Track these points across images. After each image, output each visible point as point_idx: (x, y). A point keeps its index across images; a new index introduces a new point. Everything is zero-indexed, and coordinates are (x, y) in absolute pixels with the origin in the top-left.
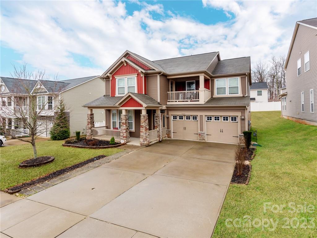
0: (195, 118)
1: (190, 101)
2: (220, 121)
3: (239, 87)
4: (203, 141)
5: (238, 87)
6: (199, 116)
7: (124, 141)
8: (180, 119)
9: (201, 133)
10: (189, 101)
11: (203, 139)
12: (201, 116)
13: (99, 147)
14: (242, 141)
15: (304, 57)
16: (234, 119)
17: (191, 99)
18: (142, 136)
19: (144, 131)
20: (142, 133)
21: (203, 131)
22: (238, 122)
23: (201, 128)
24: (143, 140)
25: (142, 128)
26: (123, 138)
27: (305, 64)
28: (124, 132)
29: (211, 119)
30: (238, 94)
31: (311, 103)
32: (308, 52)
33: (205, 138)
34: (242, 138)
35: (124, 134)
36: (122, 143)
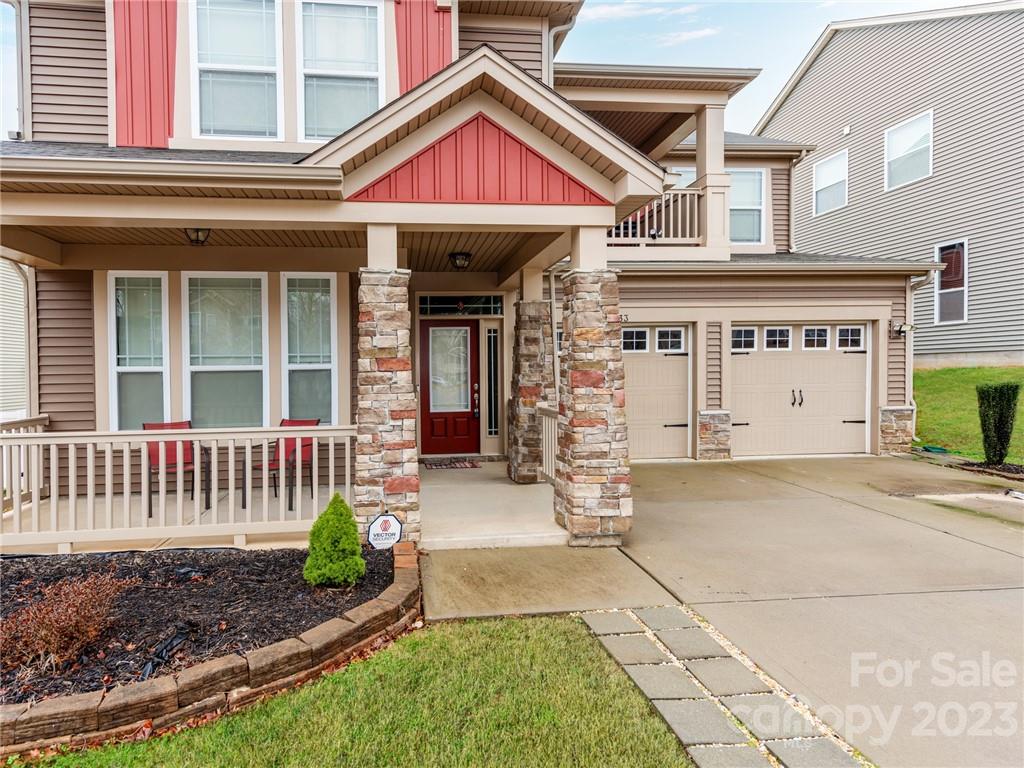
0: (670, 338)
1: (649, 245)
2: (790, 348)
3: (763, 214)
4: (721, 459)
5: (760, 211)
6: (701, 329)
7: (395, 527)
9: (713, 417)
10: (643, 245)
11: (720, 451)
12: (715, 327)
14: (895, 440)
15: (886, 139)
16: (850, 338)
17: (654, 237)
18: (588, 458)
19: (610, 408)
20: (589, 430)
21: (720, 406)
22: (865, 352)
23: (711, 396)
24: (598, 493)
25: (595, 391)
26: (392, 501)
27: (886, 164)
28: (398, 439)
29: (750, 344)
30: (758, 244)
31: (937, 291)
32: (927, 112)
33: (729, 442)
34: (895, 425)
35: (391, 455)
36: (380, 544)
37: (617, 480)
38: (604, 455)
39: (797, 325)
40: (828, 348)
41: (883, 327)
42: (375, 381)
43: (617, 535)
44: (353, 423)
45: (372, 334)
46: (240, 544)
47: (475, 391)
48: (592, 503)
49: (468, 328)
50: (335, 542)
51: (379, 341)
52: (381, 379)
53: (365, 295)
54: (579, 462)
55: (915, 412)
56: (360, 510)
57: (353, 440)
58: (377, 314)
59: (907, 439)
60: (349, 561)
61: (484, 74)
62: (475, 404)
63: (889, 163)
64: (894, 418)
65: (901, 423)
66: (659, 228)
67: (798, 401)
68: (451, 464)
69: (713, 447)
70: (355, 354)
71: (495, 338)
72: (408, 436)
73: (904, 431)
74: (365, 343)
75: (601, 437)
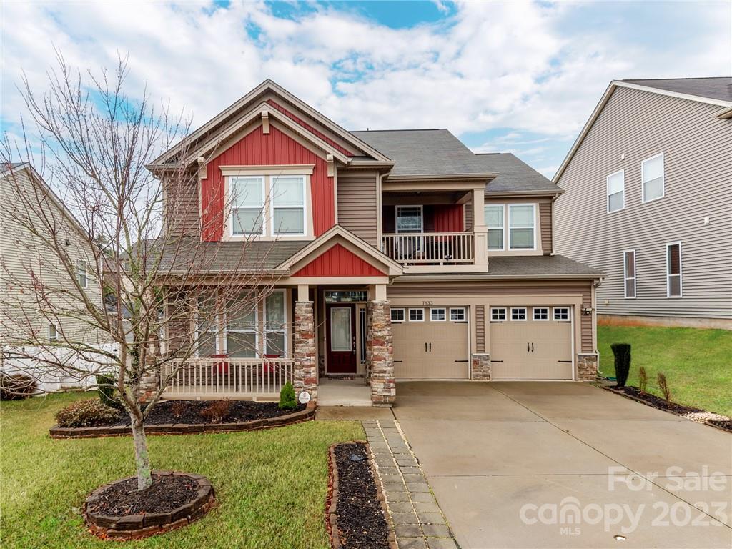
0: (459, 312)
1: (445, 264)
2: (526, 319)
3: (535, 230)
4: (486, 380)
5: (533, 229)
6: (473, 309)
7: (308, 396)
8: (413, 318)
9: (480, 357)
10: (442, 264)
11: (484, 375)
12: (480, 308)
13: (267, 423)
14: (586, 373)
15: (642, 167)
16: (561, 313)
17: (447, 259)
18: (378, 373)
19: (387, 354)
20: (379, 362)
21: (484, 351)
22: (570, 322)
23: (479, 342)
24: (383, 387)
25: (381, 347)
26: (307, 386)
27: (642, 184)
28: (309, 364)
29: (503, 317)
30: (532, 249)
31: (668, 275)
32: (660, 154)
33: (490, 371)
34: (586, 364)
35: (307, 370)
36: (302, 402)
37: (390, 382)
38: (385, 372)
39: (530, 307)
40: (548, 319)
41: (578, 308)
42: (300, 342)
43: (390, 403)
44: (293, 357)
45: (299, 325)
46: (255, 400)
47: (354, 341)
48: (379, 390)
49: (350, 308)
50: (288, 395)
51: (302, 328)
52: (303, 342)
53: (297, 311)
54: (375, 374)
55: (598, 357)
56: (296, 389)
57: (293, 364)
58: (301, 318)
59: (593, 372)
60: (292, 402)
61: (338, 234)
62: (354, 348)
63: (644, 184)
64: (585, 360)
65: (590, 363)
66: (450, 254)
67: (531, 349)
68: (341, 378)
69: (481, 373)
70: (294, 331)
71: (364, 313)
72: (312, 363)
73: (591, 367)
74: (298, 328)
75: (384, 365)
